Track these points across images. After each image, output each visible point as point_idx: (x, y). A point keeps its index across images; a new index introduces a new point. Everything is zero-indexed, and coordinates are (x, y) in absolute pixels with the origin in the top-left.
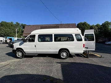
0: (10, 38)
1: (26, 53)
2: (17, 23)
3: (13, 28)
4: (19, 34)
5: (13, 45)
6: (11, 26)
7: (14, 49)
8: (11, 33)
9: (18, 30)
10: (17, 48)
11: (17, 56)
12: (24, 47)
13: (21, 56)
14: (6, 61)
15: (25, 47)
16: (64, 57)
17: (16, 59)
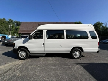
0: (3, 35)
1: (30, 53)
2: (10, 20)
3: (6, 25)
4: (12, 31)
5: (14, 42)
6: (4, 22)
7: (15, 48)
8: (3, 30)
9: (12, 27)
10: (19, 47)
11: (20, 56)
12: (28, 46)
13: (25, 56)
14: (6, 64)
15: (30, 45)
16: (77, 57)
17: (17, 60)
